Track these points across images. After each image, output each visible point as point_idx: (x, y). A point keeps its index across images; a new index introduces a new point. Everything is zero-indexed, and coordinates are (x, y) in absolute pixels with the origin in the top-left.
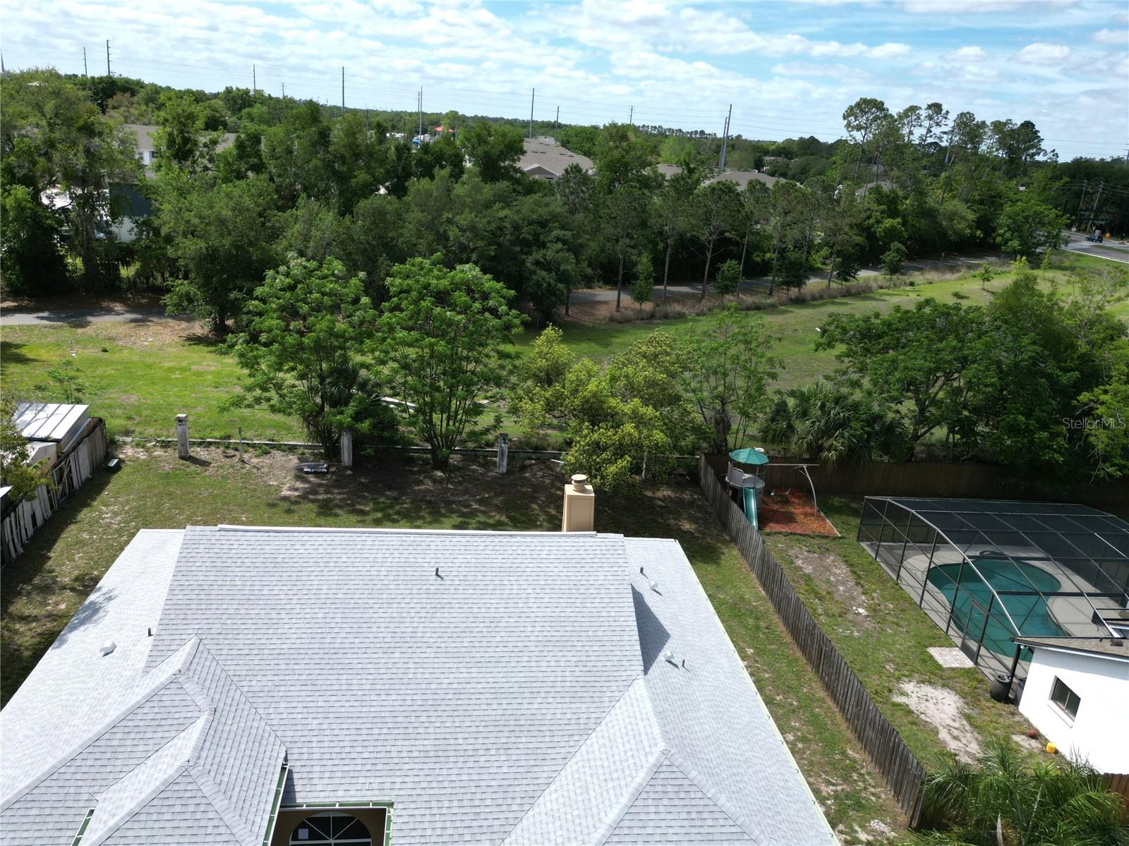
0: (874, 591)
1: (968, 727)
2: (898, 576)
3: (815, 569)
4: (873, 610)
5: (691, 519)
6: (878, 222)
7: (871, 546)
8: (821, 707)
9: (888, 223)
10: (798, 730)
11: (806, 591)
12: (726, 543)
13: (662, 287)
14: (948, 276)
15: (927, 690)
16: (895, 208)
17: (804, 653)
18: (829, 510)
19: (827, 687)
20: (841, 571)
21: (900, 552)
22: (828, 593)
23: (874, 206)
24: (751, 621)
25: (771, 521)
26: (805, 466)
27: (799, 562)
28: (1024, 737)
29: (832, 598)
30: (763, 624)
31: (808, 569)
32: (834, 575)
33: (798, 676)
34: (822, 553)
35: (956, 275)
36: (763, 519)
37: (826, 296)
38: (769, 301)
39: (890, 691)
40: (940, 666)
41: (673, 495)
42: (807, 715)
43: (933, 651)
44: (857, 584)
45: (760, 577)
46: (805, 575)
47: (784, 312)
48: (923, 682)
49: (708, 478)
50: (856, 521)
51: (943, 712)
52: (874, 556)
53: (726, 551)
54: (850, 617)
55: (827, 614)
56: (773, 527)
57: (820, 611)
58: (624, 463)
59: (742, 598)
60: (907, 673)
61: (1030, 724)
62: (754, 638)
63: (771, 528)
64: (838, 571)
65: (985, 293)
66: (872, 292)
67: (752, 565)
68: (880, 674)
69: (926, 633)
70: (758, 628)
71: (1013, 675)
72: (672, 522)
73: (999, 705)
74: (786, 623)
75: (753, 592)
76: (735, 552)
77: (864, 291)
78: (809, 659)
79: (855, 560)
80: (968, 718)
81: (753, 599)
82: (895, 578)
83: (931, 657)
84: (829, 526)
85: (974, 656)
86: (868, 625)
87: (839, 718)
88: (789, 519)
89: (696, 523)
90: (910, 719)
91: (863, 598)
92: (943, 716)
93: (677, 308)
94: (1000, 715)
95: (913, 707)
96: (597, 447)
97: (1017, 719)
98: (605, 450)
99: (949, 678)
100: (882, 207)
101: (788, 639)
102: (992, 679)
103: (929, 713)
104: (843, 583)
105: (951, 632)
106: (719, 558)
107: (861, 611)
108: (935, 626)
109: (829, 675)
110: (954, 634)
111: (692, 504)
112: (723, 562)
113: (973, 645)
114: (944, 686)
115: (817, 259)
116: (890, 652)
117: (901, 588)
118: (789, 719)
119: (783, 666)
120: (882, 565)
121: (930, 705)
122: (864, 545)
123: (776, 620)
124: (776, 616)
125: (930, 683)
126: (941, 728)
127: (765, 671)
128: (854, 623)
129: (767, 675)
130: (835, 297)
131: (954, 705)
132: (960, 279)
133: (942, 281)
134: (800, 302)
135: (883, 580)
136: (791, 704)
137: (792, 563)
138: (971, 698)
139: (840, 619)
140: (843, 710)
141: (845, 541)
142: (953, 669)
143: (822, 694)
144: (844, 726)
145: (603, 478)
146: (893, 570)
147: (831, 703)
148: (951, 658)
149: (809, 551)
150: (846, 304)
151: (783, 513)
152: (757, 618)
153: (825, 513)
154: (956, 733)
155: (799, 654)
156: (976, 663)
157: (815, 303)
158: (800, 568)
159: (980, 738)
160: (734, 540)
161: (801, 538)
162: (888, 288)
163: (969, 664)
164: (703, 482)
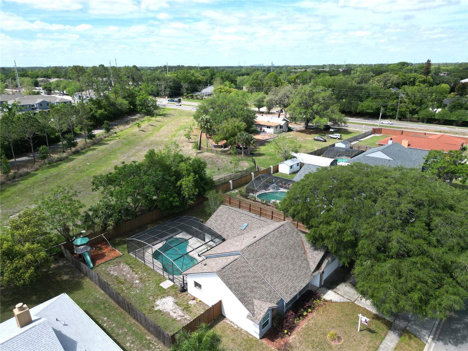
0: (139, 271)
1: (177, 307)
2: (144, 261)
3: (118, 273)
4: (140, 279)
5: (66, 273)
6: (96, 112)
7: (133, 253)
8: (134, 327)
9: (100, 111)
10: (130, 340)
11: (117, 283)
12: (82, 278)
13: (13, 160)
14: (127, 126)
15: (164, 300)
16: (100, 105)
17: (124, 309)
18: (115, 245)
19: (134, 318)
20: (126, 268)
21: (142, 251)
22: (125, 280)
23: (92, 106)
24: (102, 306)
25: (97, 260)
26: (102, 235)
27: (112, 273)
28: (191, 301)
29: (126, 282)
30: (106, 305)
31: (116, 274)
32: (125, 271)
33: (124, 319)
34: (118, 265)
35: (129, 126)
36: (94, 260)
37: (86, 147)
38: (65, 155)
39: (153, 307)
40: (165, 289)
41: (55, 266)
42: (131, 332)
43: (161, 285)
44: (133, 271)
45: (100, 287)
46: (115, 277)
47: (72, 159)
48: (161, 298)
49: (67, 254)
50: (125, 246)
51: (169, 305)
52: (135, 257)
53: (84, 281)
54: (134, 286)
55: (127, 289)
56: (99, 262)
57: (124, 289)
58: (31, 270)
59: (96, 298)
60: (156, 297)
61: (192, 296)
62: (105, 313)
63: (98, 263)
64: (125, 269)
65: (140, 132)
66: (103, 140)
67: (96, 283)
68: (149, 303)
69: (158, 279)
70: (105, 307)
71: (184, 283)
72: (58, 278)
73: (183, 293)
74: (115, 301)
75: (100, 294)
76: (88, 280)
77: (100, 141)
78: (126, 311)
79: (130, 262)
80: (176, 303)
81: (100, 296)
82: (144, 262)
83: (161, 287)
84: (118, 252)
85: (172, 280)
86: (141, 286)
87: (141, 327)
88: (103, 256)
89: (68, 274)
90: (161, 314)
91: (136, 276)
92: (170, 307)
93: (25, 170)
94: (184, 297)
95: (161, 309)
96: (17, 269)
97: (188, 295)
98: (20, 268)
99: (168, 292)
100: (96, 106)
101: (117, 306)
102: (179, 285)
103: (166, 308)
104: (128, 273)
105: (165, 275)
106: (82, 286)
107: (137, 281)
108: (160, 275)
109: (134, 314)
110: (166, 275)
111: (64, 266)
112: (84, 287)
113: (171, 277)
114: (167, 296)
115: (77, 129)
116: (150, 292)
117: (147, 266)
118: (126, 338)
119: (118, 318)
120: (139, 259)
121: (165, 305)
122: (131, 254)
123: (110, 300)
124: (110, 299)
125: (163, 297)
126: (170, 312)
127: (113, 324)
128: (136, 287)
129: (114, 325)
130: (90, 147)
131: (172, 301)
132: (131, 127)
133: (125, 129)
134: (77, 153)
135: (140, 265)
136: (125, 331)
137: (109, 274)
138: (175, 296)
139: (131, 289)
140: (141, 324)
141: (124, 255)
142: (168, 288)
143: (134, 321)
144: (143, 329)
145: (23, 280)
146: (142, 260)
147: (137, 323)
148: (166, 284)
149: (114, 266)
150: (95, 149)
151: (100, 254)
152: (104, 304)
153: (114, 247)
154: (174, 311)
155: (122, 310)
156: (174, 282)
157: (83, 151)
158: (113, 275)
159: (181, 308)
160: (86, 275)
161: (110, 262)
162: (108, 137)
163: (172, 284)
164: (66, 256)
